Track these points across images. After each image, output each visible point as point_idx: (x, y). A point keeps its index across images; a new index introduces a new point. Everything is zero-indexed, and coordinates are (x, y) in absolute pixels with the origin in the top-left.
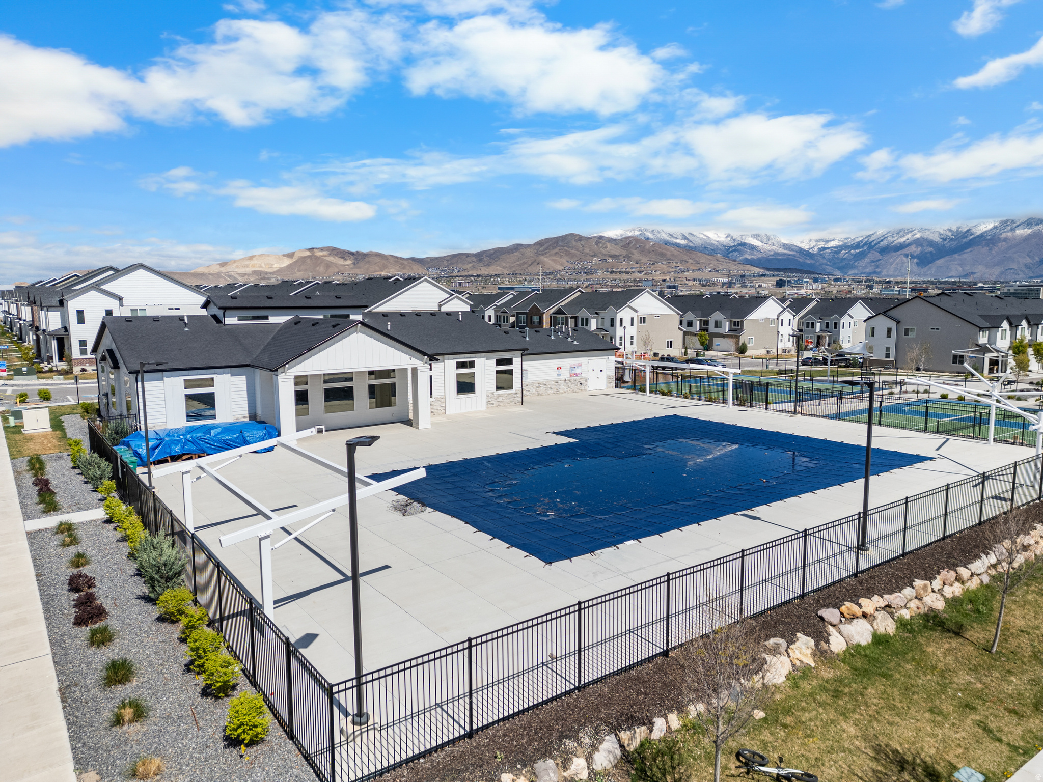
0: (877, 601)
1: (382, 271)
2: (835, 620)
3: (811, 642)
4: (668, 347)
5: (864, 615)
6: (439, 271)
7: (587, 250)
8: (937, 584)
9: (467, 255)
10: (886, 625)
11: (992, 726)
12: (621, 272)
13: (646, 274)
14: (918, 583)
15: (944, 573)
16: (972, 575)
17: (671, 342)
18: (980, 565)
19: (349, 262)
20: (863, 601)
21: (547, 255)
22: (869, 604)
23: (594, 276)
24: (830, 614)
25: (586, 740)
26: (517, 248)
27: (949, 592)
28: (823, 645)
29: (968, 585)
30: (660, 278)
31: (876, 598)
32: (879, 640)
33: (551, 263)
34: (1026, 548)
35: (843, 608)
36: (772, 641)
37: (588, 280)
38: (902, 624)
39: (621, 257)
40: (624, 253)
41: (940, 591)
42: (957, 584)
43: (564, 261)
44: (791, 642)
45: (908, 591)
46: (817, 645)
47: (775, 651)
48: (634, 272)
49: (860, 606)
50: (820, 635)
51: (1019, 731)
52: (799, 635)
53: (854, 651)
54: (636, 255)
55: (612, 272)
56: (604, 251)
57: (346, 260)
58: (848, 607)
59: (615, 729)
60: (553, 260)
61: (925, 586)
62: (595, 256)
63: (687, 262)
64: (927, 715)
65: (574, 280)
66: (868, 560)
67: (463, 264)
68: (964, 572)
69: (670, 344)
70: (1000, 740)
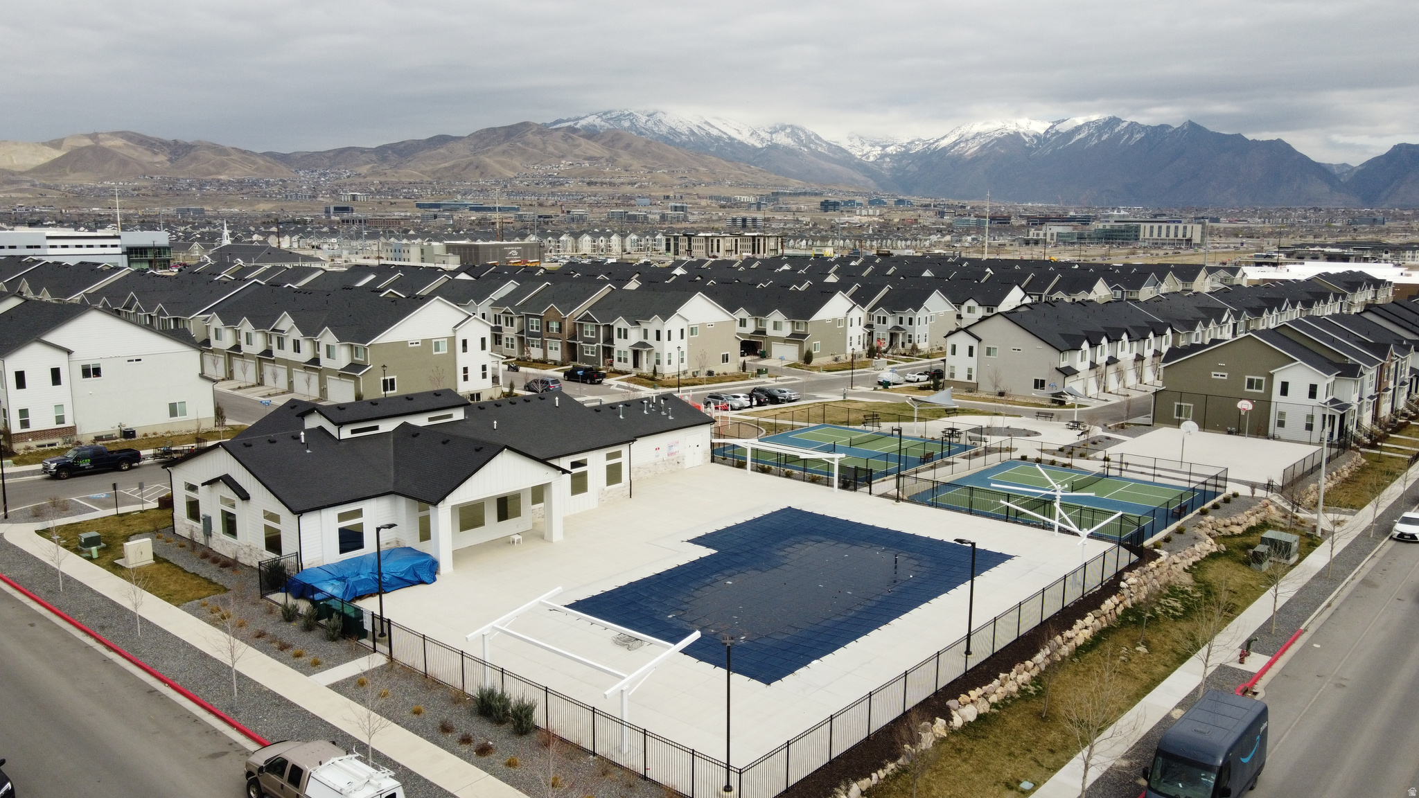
0: (979, 691)
1: (219, 173)
2: (956, 707)
3: (944, 722)
4: (723, 362)
5: (972, 701)
6: (316, 175)
7: (550, 149)
8: (1013, 674)
9: (363, 151)
10: (984, 707)
11: (1040, 759)
12: (602, 183)
13: (640, 187)
14: (1002, 675)
15: (1017, 666)
16: (1034, 665)
17: (727, 355)
18: (1040, 657)
19: (162, 158)
20: (971, 693)
21: (489, 154)
22: (974, 694)
23: (562, 188)
24: (952, 703)
25: (843, 787)
26: (441, 140)
27: (1020, 678)
28: (951, 723)
29: (1031, 672)
30: (660, 193)
31: (978, 689)
32: (980, 717)
33: (497, 166)
34: (1070, 639)
35: (960, 699)
36: (924, 724)
37: (553, 194)
38: (994, 705)
39: (602, 160)
40: (607, 154)
41: (1015, 679)
42: (1025, 673)
43: (517, 162)
44: (933, 723)
45: (996, 682)
46: (947, 723)
47: (925, 730)
48: (622, 184)
49: (969, 696)
50: (948, 717)
51: (1052, 760)
52: (937, 718)
53: (967, 726)
54: (625, 158)
55: (589, 184)
56: (577, 151)
57: (156, 154)
58: (963, 698)
59: (856, 780)
60: (501, 163)
61: (1006, 677)
62: (563, 157)
63: (698, 171)
64: (1007, 758)
65: (534, 194)
66: (973, 662)
67: (357, 165)
68: (1029, 663)
69: (725, 359)
70: (1042, 766)
